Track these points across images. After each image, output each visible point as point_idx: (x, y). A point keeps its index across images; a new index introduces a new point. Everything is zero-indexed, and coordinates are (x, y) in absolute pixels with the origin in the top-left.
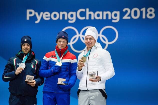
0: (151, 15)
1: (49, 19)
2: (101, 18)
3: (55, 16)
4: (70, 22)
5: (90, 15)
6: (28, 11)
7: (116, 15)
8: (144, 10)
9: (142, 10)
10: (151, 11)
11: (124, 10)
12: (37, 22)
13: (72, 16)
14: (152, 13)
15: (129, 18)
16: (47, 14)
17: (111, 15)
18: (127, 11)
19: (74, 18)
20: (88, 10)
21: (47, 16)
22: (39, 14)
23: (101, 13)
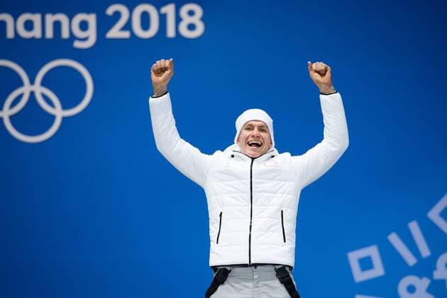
0: (191, 27)
9: (164, 10)
11: (110, 11)
14: (196, 20)
15: (126, 35)
17: (69, 25)
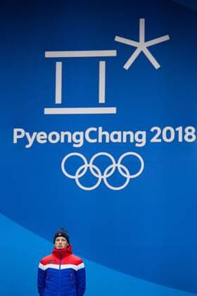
0: (190, 137)
1: (45, 141)
2: (119, 140)
3: (54, 138)
4: (75, 146)
5: (104, 137)
6: (16, 131)
7: (140, 137)
8: (180, 129)
9: (177, 130)
10: (190, 131)
11: (152, 130)
12: (27, 146)
13: (78, 137)
14: (192, 134)
15: (160, 140)
16: (42, 135)
17: (134, 137)
18: (156, 131)
19: (81, 140)
20: (100, 129)
21: (42, 137)
22: (31, 136)
23: (119, 133)
